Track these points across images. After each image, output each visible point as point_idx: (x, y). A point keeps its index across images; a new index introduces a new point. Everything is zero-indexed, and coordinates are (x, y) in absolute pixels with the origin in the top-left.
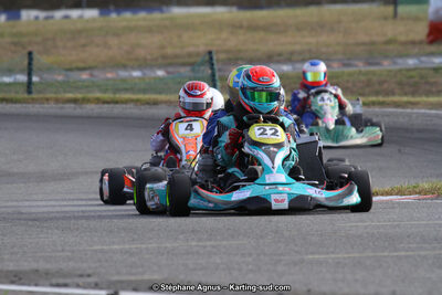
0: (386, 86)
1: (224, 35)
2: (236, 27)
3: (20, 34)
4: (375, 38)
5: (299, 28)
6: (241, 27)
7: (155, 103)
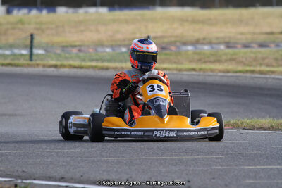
0: (266, 61)
1: (175, 25)
2: (183, 21)
3: (41, 23)
4: (275, 30)
5: (226, 22)
6: (187, 21)
7: (107, 69)
